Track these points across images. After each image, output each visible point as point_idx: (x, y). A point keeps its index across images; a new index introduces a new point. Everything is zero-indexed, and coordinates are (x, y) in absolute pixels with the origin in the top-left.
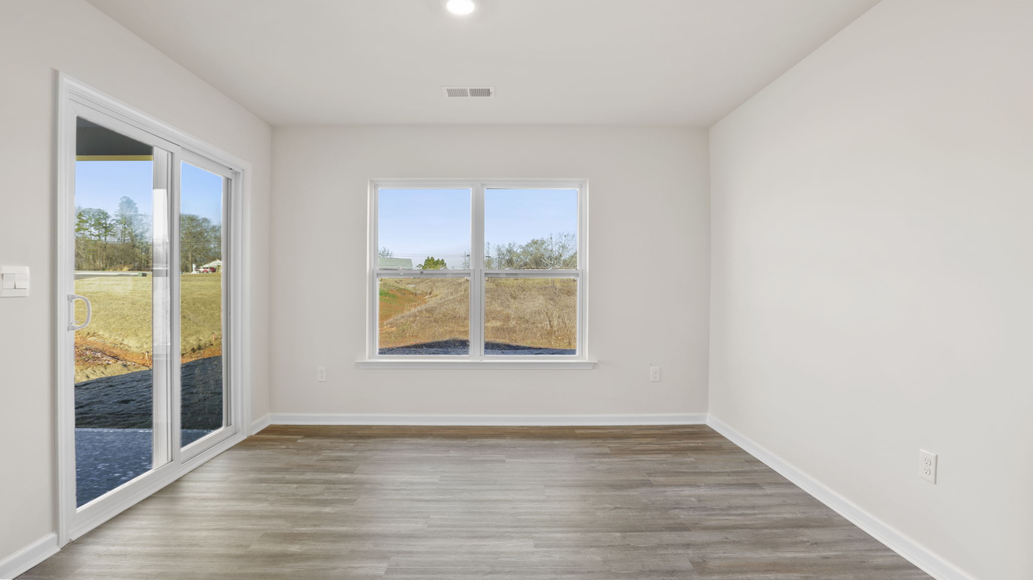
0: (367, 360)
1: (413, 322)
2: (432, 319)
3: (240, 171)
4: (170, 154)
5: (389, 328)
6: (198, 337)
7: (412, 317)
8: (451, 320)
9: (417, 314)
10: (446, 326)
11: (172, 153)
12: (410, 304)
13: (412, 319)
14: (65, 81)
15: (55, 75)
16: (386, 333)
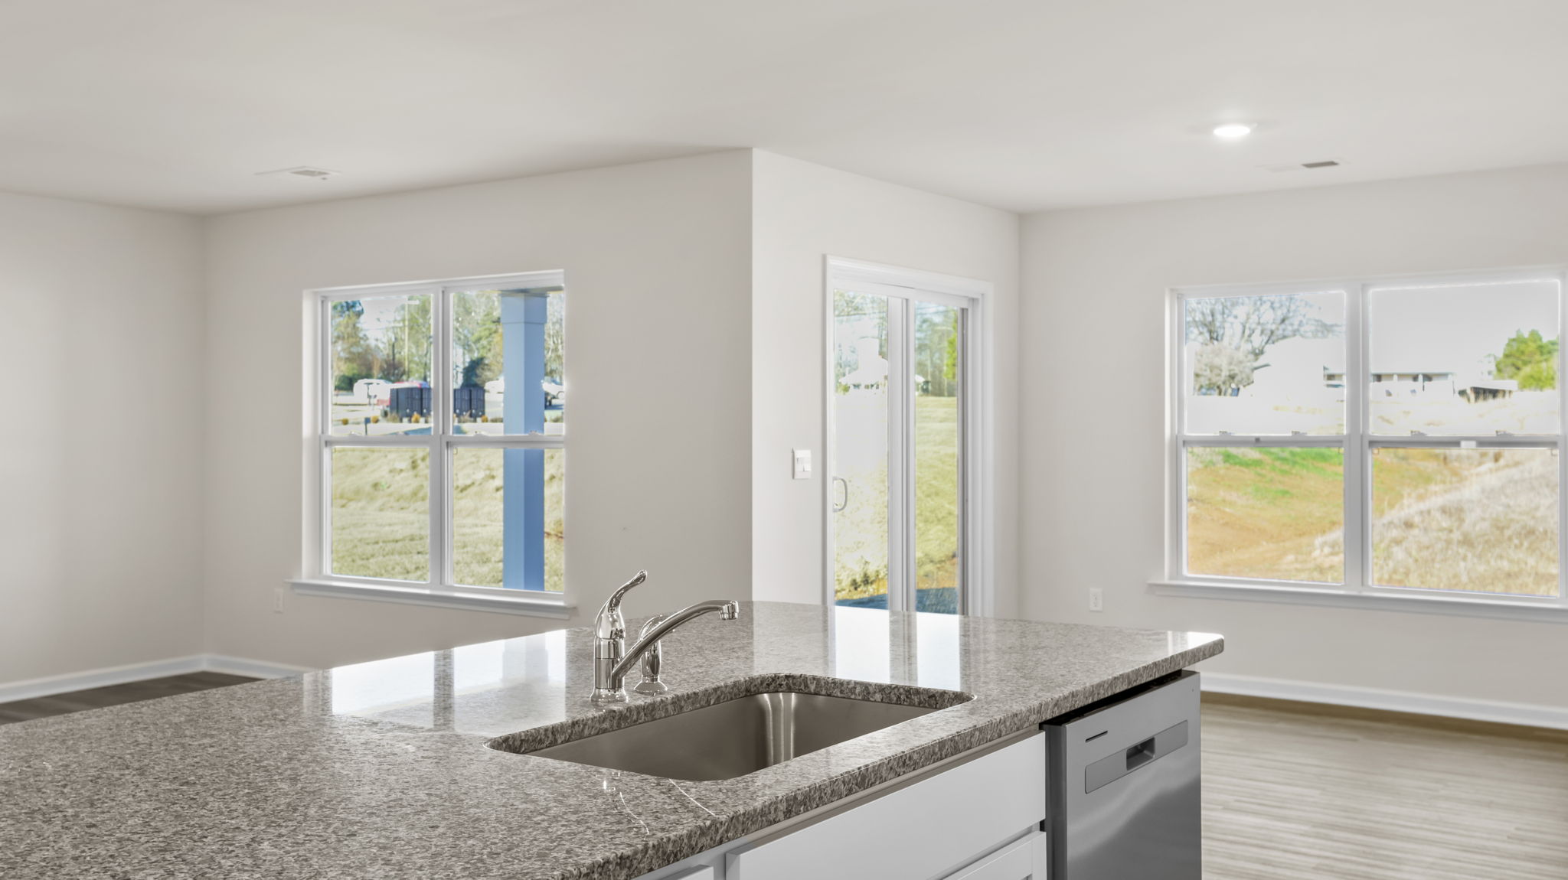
0: (1166, 581)
1: (1398, 542)
2: (1456, 536)
3: (980, 297)
4: (904, 301)
5: (1327, 556)
6: (862, 557)
7: (1396, 527)
8: (1516, 541)
9: (1417, 519)
10: (1501, 557)
11: (907, 300)
12: (1422, 491)
13: (1395, 533)
14: (832, 262)
15: (824, 258)
16: (1315, 569)
